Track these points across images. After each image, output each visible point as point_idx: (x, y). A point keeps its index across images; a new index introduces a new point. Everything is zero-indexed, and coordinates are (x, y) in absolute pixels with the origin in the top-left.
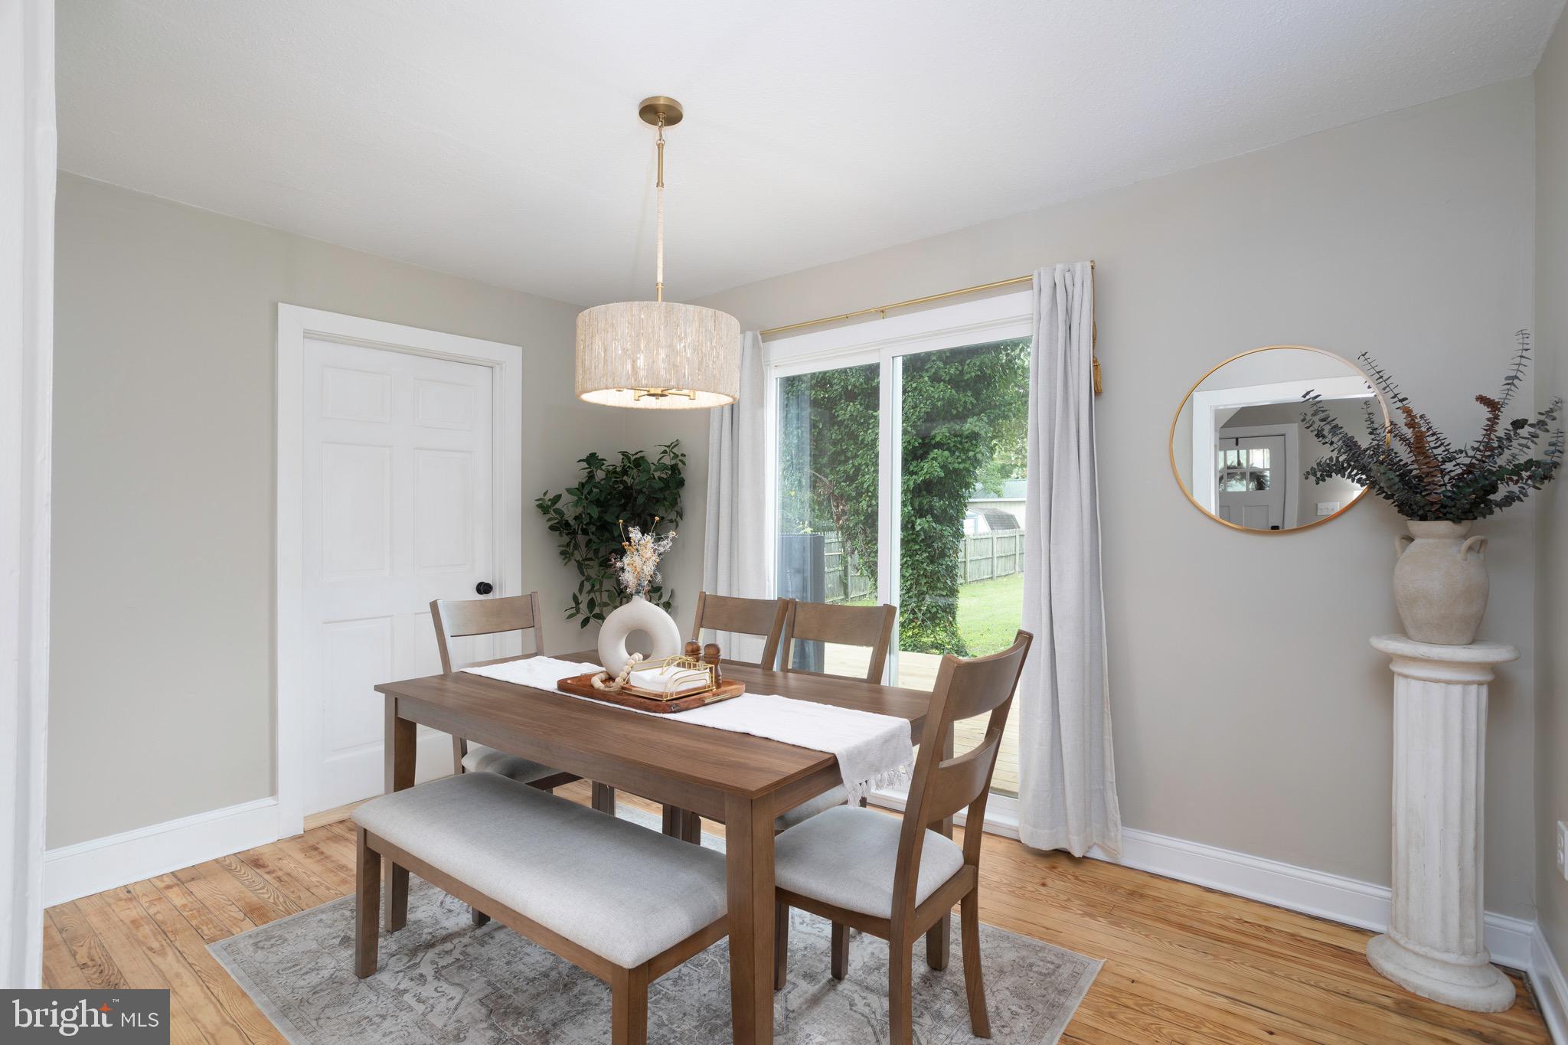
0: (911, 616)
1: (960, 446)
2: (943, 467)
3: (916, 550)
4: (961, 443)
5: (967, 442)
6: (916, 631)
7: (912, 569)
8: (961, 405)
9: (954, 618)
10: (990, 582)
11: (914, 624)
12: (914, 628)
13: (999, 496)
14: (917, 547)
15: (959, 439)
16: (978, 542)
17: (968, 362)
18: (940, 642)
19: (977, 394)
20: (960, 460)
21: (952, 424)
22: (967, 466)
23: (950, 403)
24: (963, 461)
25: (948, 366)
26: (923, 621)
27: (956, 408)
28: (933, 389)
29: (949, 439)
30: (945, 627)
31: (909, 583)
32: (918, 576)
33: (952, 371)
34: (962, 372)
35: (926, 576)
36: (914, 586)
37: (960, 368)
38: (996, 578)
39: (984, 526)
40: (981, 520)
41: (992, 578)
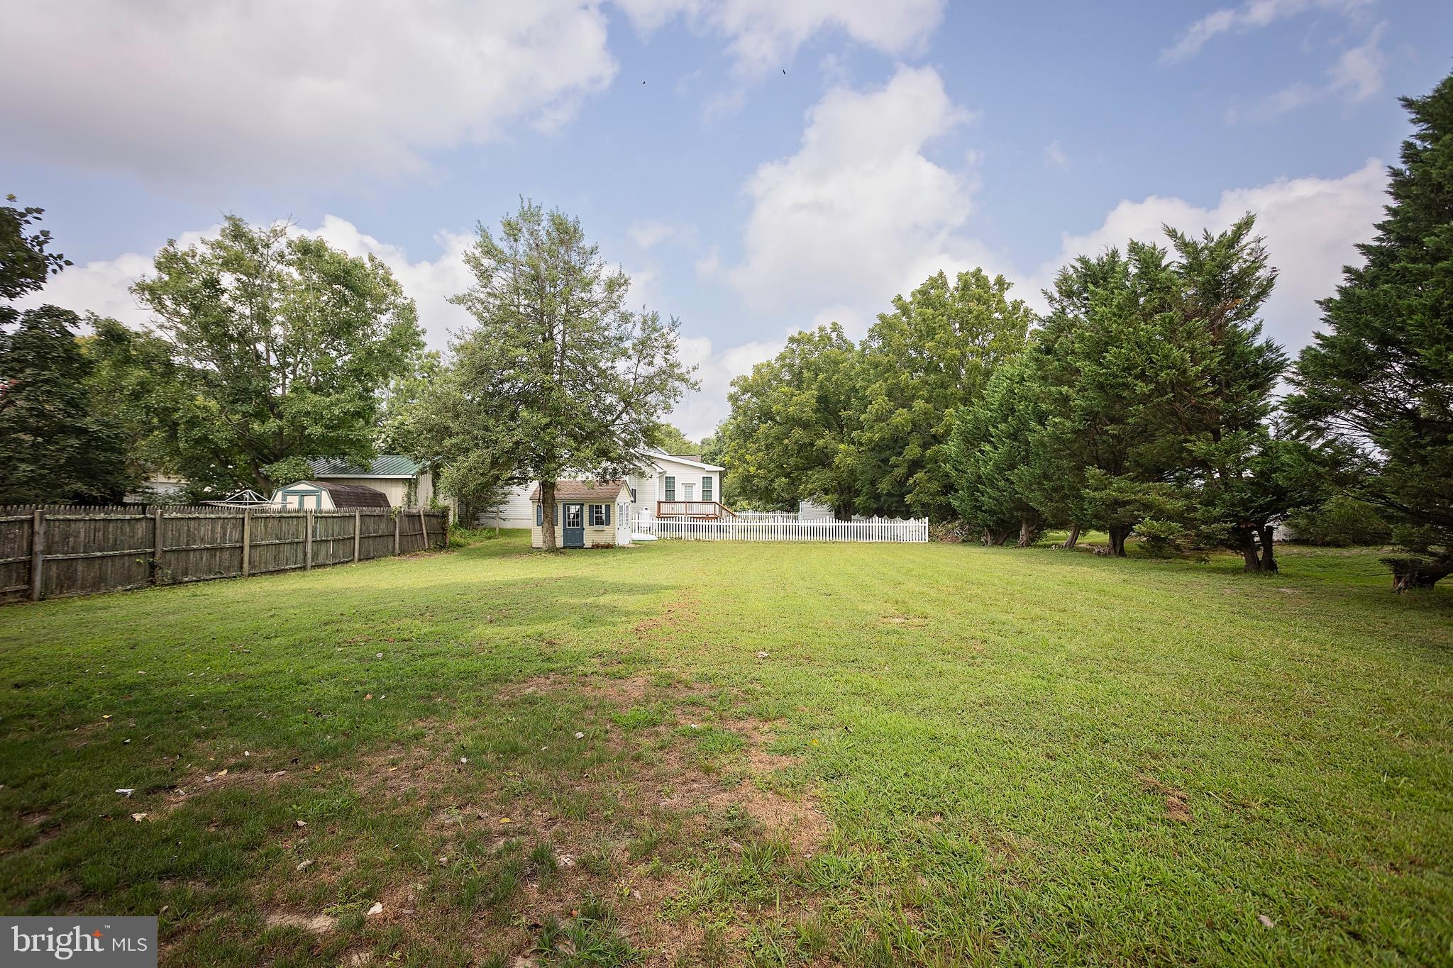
13: (367, 473)
38: (313, 567)
39: (328, 504)
40: (325, 496)
41: (304, 568)
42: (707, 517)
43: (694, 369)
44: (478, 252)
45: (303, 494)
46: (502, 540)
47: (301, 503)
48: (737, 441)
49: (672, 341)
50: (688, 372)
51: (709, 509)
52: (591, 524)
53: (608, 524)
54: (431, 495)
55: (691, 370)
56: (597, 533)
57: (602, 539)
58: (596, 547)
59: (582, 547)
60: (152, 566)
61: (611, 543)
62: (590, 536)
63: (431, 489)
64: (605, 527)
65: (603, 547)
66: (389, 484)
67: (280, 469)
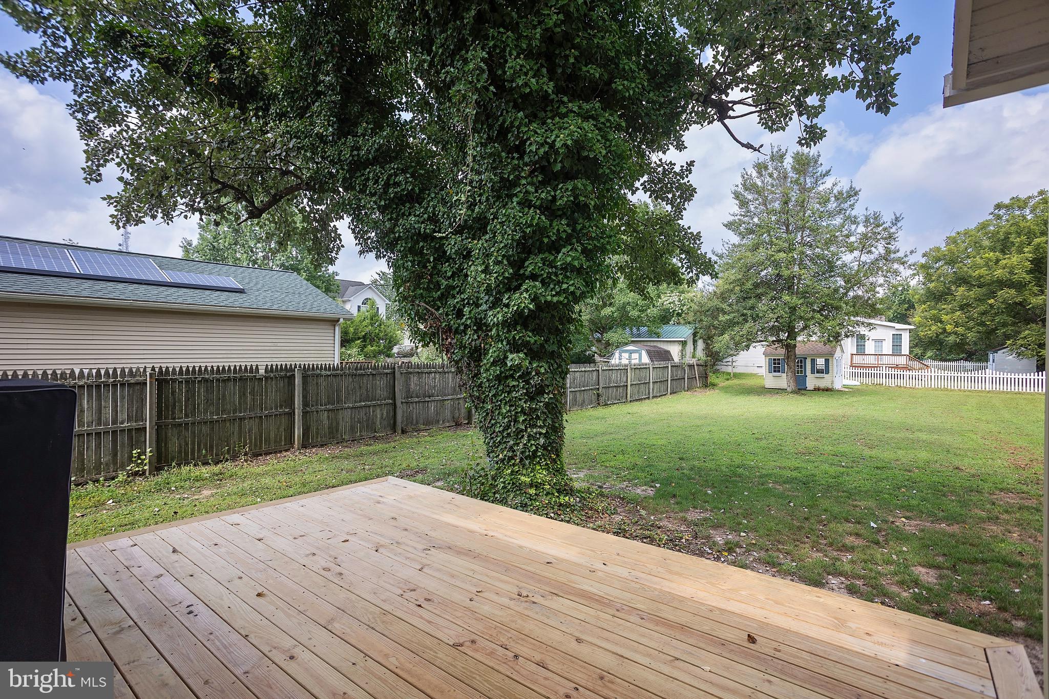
0: (510, 454)
1: (554, 278)
2: (535, 299)
3: (514, 386)
4: (556, 275)
5: (561, 274)
6: (516, 469)
7: (510, 406)
8: (554, 233)
9: (558, 456)
10: (647, 401)
11: (513, 461)
12: (514, 465)
13: (658, 337)
14: (514, 383)
15: (554, 270)
16: (637, 371)
17: (560, 187)
18: (539, 481)
19: (572, 223)
20: (554, 293)
21: (547, 255)
22: (562, 299)
23: (540, 231)
24: (558, 294)
25: (540, 191)
26: (521, 460)
27: (548, 237)
28: (521, 214)
29: (542, 270)
30: (547, 464)
31: (506, 420)
32: (517, 413)
33: (543, 195)
34: (554, 197)
35: (525, 414)
36: (512, 424)
37: (553, 193)
38: (653, 397)
39: (646, 359)
40: (644, 353)
41: (648, 398)
42: (897, 367)
43: (912, 252)
44: (740, 189)
45: (631, 352)
46: (736, 382)
47: (630, 358)
48: (928, 303)
49: (894, 233)
50: (906, 256)
51: (902, 361)
52: (813, 372)
53: (827, 372)
54: (692, 351)
55: (909, 254)
56: (816, 380)
57: (823, 384)
58: (817, 389)
59: (805, 389)
60: (598, 395)
61: (830, 387)
62: (812, 381)
63: (692, 347)
64: (825, 376)
65: (823, 390)
66: (669, 344)
67: (612, 336)
